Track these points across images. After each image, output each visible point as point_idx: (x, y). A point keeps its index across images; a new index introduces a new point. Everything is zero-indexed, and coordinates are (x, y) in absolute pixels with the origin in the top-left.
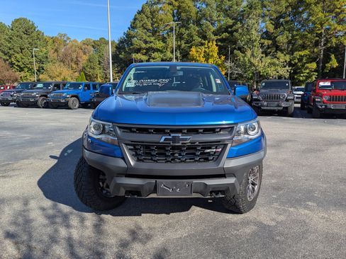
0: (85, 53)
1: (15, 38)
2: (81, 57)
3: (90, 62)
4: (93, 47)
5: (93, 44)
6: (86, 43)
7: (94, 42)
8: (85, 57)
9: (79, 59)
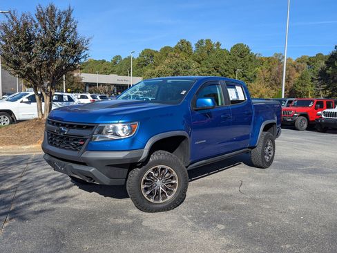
0: (297, 71)
1: (231, 62)
2: (293, 75)
3: (302, 79)
4: (308, 64)
5: (308, 61)
6: (300, 61)
7: (309, 59)
8: (298, 75)
9: (291, 77)
